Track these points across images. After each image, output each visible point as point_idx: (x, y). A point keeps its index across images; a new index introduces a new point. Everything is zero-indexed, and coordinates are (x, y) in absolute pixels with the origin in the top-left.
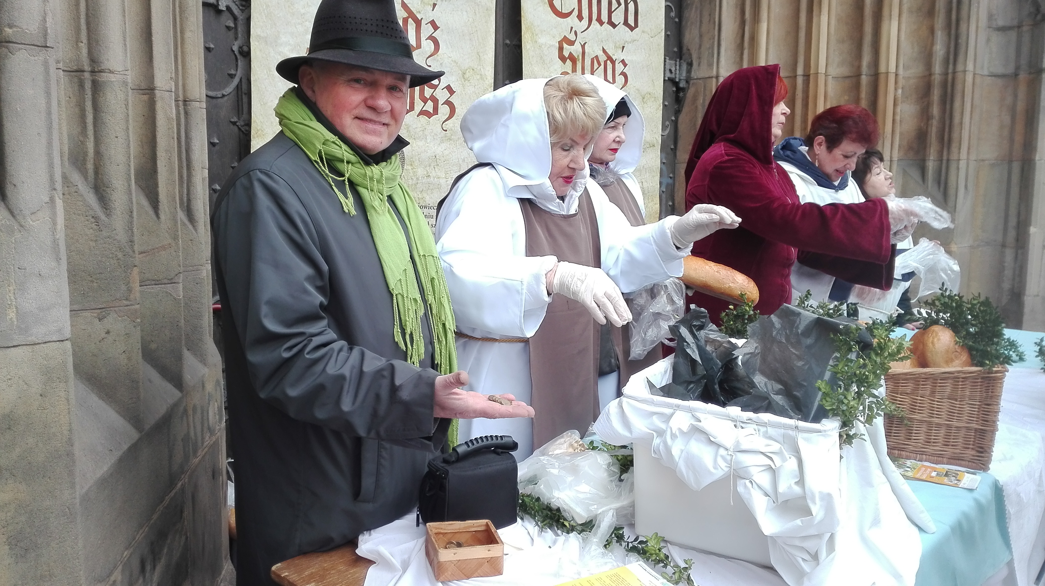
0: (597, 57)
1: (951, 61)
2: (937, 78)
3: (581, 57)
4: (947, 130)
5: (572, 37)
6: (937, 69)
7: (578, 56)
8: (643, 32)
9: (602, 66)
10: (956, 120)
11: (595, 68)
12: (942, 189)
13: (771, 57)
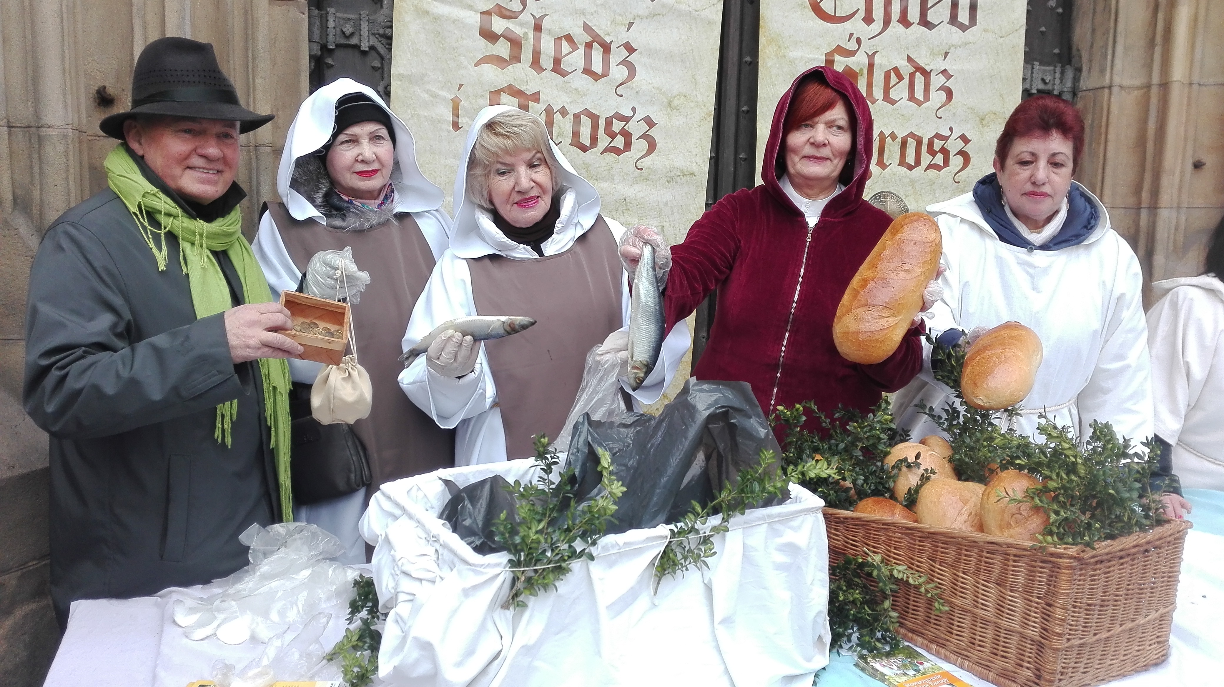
0: (896, 70)
3: (865, 71)
5: (852, 46)
7: (861, 70)
8: (986, 31)
9: (906, 81)
11: (892, 83)
13: (1198, 56)
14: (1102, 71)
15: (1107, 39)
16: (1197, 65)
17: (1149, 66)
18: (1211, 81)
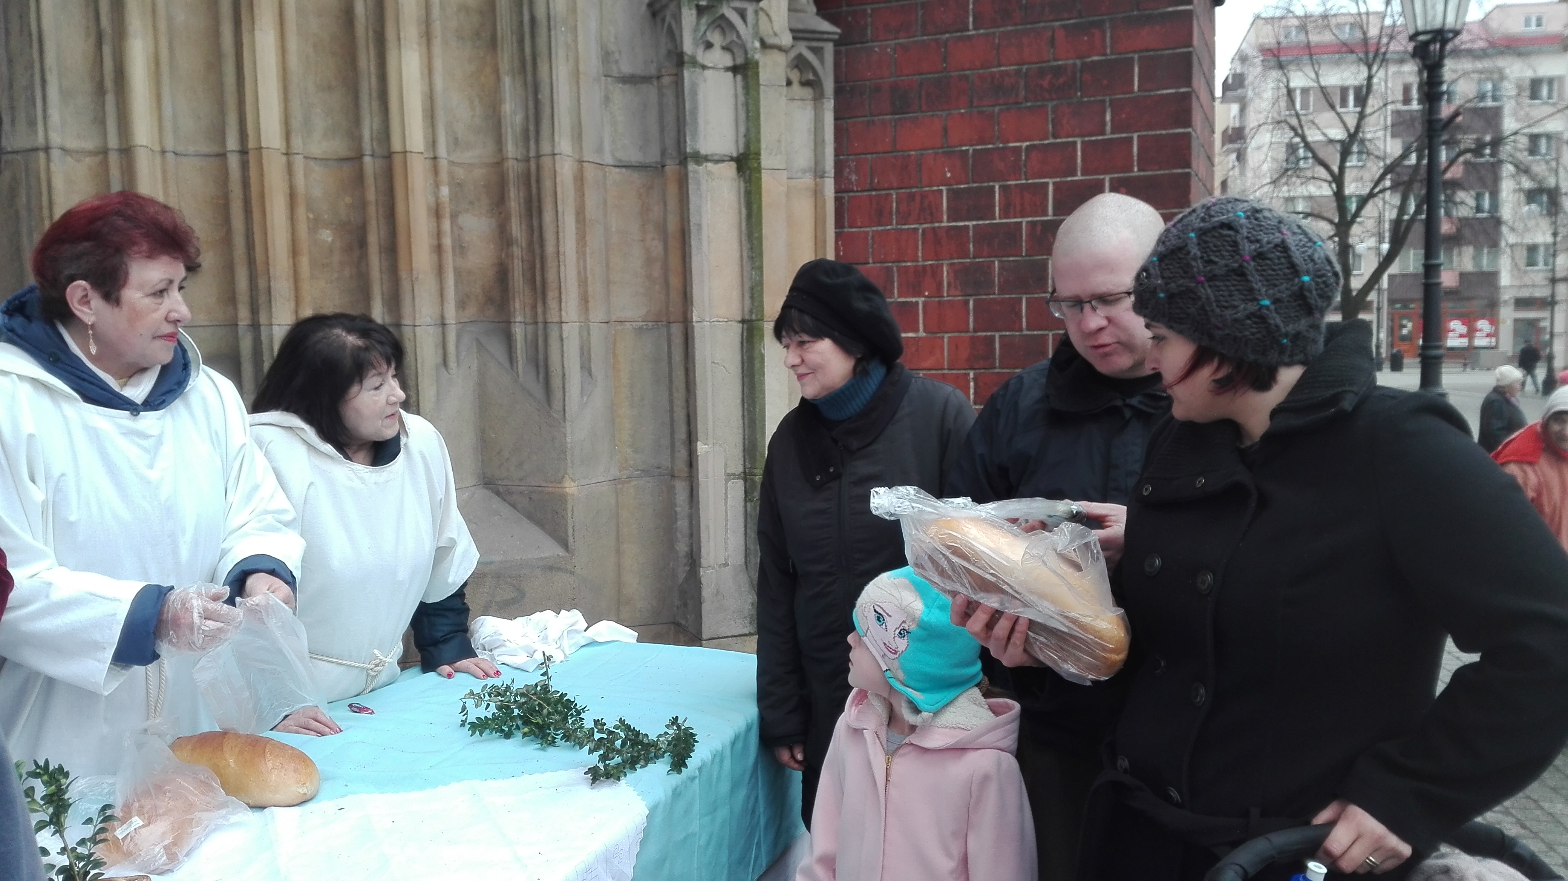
1: (532, 135)
2: (513, 167)
4: (538, 266)
6: (511, 149)
10: (550, 249)
12: (541, 376)
13: (168, 112)
14: (32, 123)
15: (32, 76)
16: (168, 125)
17: (101, 121)
18: (191, 149)
